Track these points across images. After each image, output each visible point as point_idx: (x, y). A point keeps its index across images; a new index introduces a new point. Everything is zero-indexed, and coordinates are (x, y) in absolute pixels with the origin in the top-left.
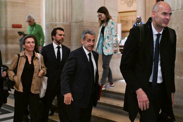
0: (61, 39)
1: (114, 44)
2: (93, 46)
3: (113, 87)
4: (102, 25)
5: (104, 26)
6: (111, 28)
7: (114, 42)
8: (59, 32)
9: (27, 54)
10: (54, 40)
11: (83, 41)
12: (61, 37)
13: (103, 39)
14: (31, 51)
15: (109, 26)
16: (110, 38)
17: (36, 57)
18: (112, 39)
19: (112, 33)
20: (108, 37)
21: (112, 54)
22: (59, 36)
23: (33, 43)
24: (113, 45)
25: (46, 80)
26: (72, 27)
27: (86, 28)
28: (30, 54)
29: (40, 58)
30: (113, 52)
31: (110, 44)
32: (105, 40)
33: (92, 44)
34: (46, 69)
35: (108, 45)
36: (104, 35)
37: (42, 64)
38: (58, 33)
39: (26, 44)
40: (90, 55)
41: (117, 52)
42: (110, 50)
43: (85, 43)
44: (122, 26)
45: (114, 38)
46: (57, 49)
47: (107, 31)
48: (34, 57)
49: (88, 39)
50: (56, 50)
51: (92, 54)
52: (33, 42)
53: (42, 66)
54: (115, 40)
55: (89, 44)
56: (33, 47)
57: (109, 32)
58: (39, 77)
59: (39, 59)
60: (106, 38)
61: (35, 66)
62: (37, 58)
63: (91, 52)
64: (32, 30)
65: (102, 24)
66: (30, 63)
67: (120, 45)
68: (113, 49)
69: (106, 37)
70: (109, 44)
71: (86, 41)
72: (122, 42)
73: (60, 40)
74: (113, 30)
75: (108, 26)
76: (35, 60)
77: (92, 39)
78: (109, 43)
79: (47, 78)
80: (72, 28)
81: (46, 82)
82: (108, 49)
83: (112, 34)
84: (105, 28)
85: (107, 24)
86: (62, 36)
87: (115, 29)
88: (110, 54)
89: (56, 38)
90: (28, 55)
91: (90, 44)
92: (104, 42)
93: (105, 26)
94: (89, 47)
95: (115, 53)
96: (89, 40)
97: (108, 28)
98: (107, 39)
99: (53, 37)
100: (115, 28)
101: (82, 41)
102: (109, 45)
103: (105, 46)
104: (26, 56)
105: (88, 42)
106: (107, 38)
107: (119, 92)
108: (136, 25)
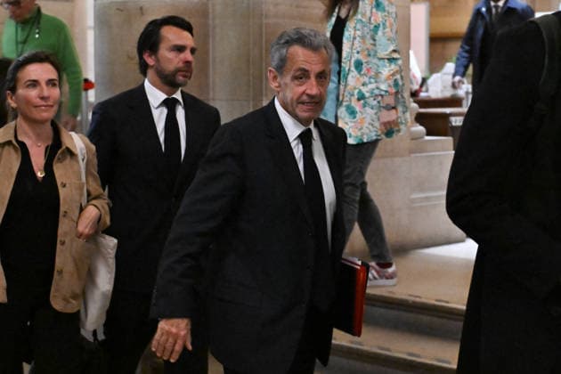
0: (181, 65)
1: (382, 96)
2: (317, 102)
3: (391, 277)
4: (335, 14)
5: (343, 14)
6: (372, 26)
7: (383, 87)
8: (171, 35)
9: (26, 134)
10: (150, 72)
11: (275, 78)
12: (182, 56)
13: (339, 73)
14: (43, 122)
15: (364, 15)
16: (368, 70)
17: (68, 149)
18: (378, 73)
19: (375, 45)
20: (359, 65)
21: (375, 138)
22: (171, 55)
23: (54, 85)
24: (380, 98)
25: (112, 252)
26: (214, 19)
27: (271, 21)
28: (39, 137)
29: (84, 151)
30: (379, 133)
31: (367, 95)
32: (346, 79)
33: (314, 91)
34: (108, 204)
35: (359, 100)
36: (344, 54)
37: (91, 180)
38: (169, 41)
39: (21, 91)
40: (305, 138)
41: (399, 131)
42: (368, 120)
43: (286, 84)
44: (433, 13)
45: (386, 70)
46: (165, 111)
47: (354, 38)
48: (56, 149)
49: (294, 68)
50: (160, 117)
51: (315, 134)
52: (51, 83)
53: (91, 189)
54: (388, 78)
55: (301, 89)
56: (50, 103)
57: (364, 42)
58: (80, 236)
59: (80, 158)
60: (349, 70)
61: (64, 186)
62: (71, 153)
63: (312, 126)
64: (24, 42)
65: (337, 10)
66: (40, 175)
67: (423, 95)
68: (379, 119)
69: (352, 64)
70: (361, 97)
71: (288, 79)
72: (430, 81)
73: (178, 70)
74: (380, 33)
75: (359, 17)
76: (60, 160)
77: (315, 68)
78: (364, 90)
79: (116, 241)
80: (211, 22)
81: (112, 262)
82: (358, 115)
83: (376, 52)
84: (348, 23)
85: (357, 7)
86: (187, 55)
87: (388, 30)
88: (365, 140)
89: (157, 60)
90: (29, 137)
91: (304, 93)
92: (342, 87)
93: (347, 16)
94: (303, 103)
95: (389, 133)
96: (303, 75)
97: (358, 26)
98: (354, 73)
99: (146, 57)
100: (388, 24)
101: (270, 76)
102: (362, 102)
103: (344, 104)
104: (23, 146)
105: (296, 82)
106: (353, 69)
107: (418, 300)
108: (484, 9)
